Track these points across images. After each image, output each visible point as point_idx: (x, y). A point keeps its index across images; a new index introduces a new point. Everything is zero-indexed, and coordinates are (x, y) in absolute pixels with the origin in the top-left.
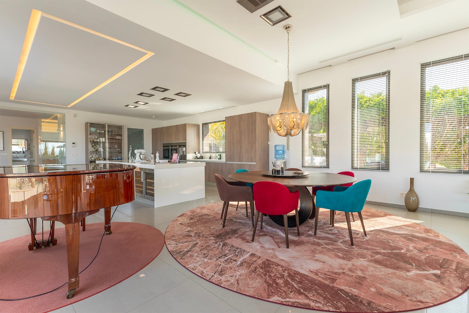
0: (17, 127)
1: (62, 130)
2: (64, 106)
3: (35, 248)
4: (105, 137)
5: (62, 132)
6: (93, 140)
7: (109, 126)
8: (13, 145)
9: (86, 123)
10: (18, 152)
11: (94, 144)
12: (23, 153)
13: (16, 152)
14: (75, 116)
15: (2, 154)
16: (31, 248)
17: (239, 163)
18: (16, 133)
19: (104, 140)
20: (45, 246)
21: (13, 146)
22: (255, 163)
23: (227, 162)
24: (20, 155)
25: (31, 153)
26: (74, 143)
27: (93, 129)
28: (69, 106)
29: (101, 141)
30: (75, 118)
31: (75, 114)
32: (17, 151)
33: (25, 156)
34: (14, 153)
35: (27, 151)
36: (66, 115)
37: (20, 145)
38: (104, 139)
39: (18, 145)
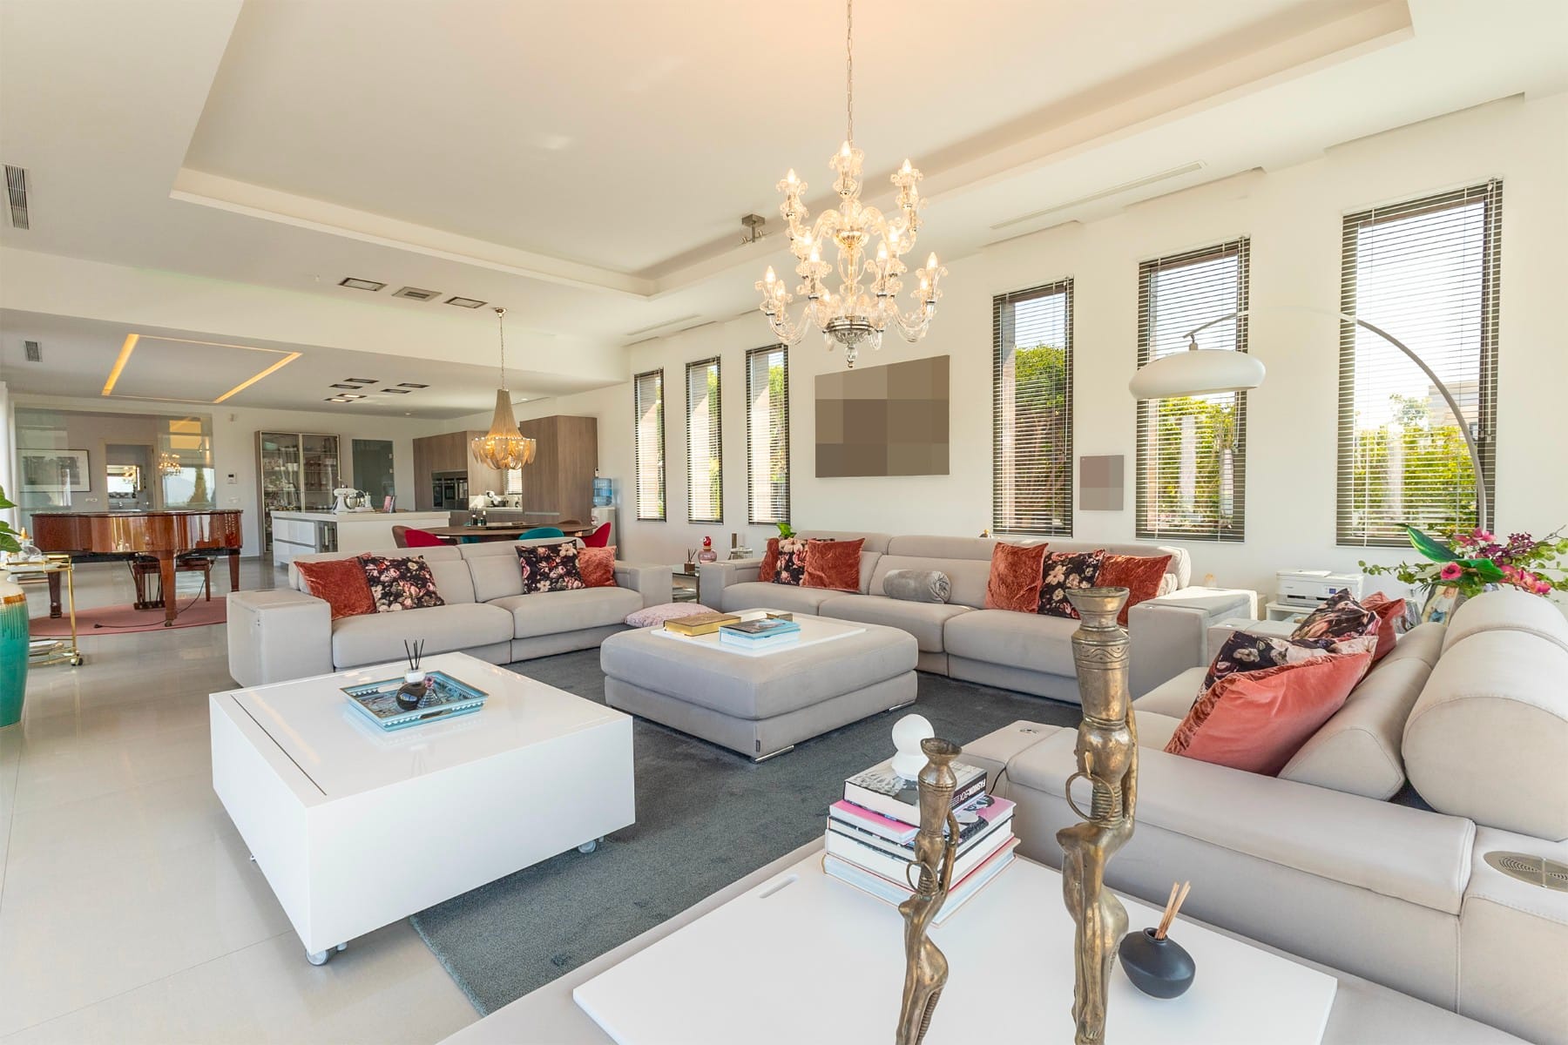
0: (117, 440)
1: (207, 447)
2: (209, 401)
3: (141, 607)
4: (296, 460)
5: (208, 452)
6: (273, 468)
7: (307, 437)
8: (109, 475)
9: (255, 433)
10: (122, 496)
11: (274, 477)
12: (134, 497)
13: (118, 494)
14: (232, 420)
15: (87, 500)
16: (136, 606)
17: (540, 513)
18: (117, 453)
19: (295, 469)
20: (153, 607)
21: (109, 478)
22: (558, 514)
23: (526, 513)
24: (125, 500)
25: (150, 497)
26: (231, 476)
27: (271, 446)
28: (217, 401)
29: (290, 469)
30: (233, 423)
31: (233, 416)
32: (118, 491)
33: (138, 503)
34: (111, 496)
35: (141, 491)
36: (214, 417)
37: (127, 474)
38: (295, 465)
39: (122, 475)
